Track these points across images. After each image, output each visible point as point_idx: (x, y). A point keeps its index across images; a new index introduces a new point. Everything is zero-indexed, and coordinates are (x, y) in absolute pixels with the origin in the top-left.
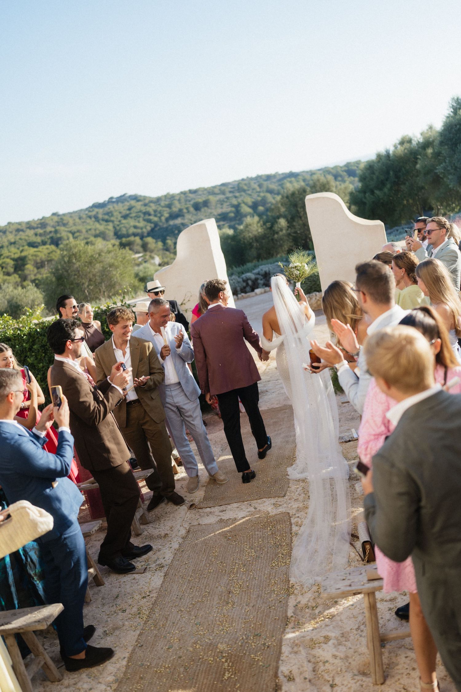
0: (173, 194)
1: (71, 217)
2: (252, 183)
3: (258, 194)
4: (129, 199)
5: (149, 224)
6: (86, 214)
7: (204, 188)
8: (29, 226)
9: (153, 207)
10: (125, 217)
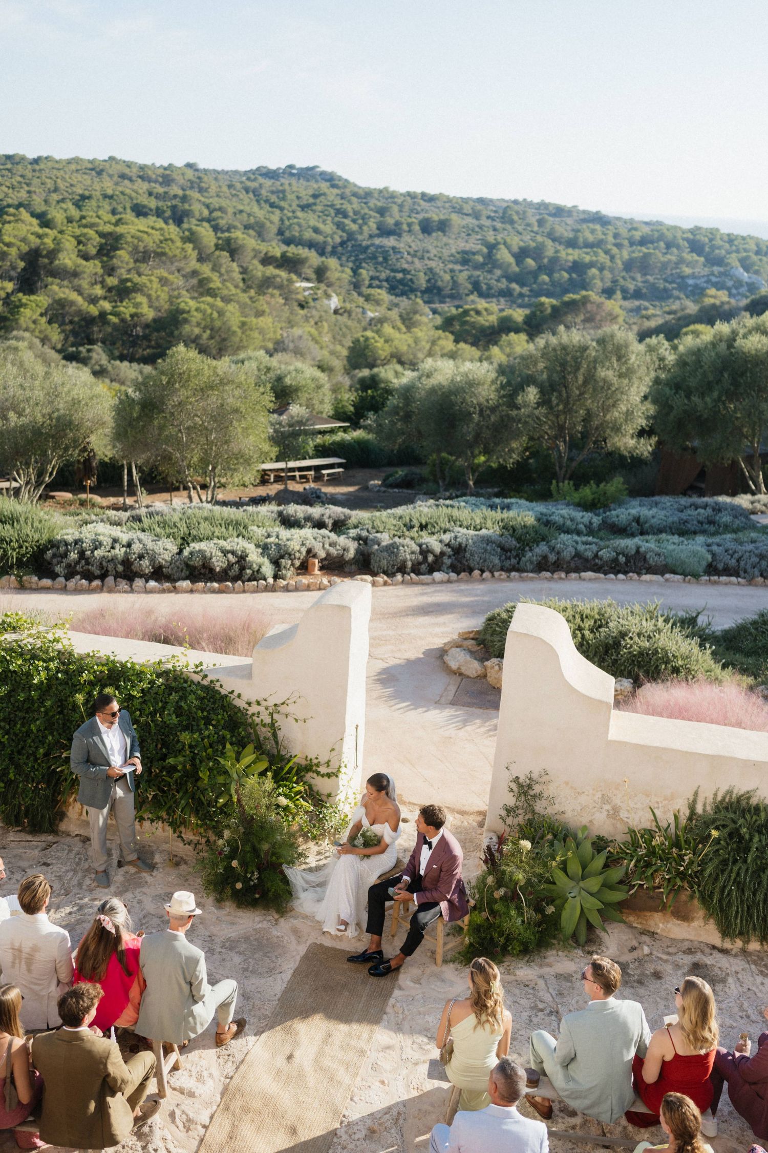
0: (394, 192)
1: (216, 179)
2: (530, 212)
3: (533, 234)
4: (319, 179)
5: (340, 232)
6: (242, 182)
7: (448, 197)
8: (144, 174)
9: (356, 204)
10: (304, 208)
